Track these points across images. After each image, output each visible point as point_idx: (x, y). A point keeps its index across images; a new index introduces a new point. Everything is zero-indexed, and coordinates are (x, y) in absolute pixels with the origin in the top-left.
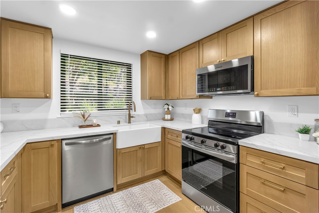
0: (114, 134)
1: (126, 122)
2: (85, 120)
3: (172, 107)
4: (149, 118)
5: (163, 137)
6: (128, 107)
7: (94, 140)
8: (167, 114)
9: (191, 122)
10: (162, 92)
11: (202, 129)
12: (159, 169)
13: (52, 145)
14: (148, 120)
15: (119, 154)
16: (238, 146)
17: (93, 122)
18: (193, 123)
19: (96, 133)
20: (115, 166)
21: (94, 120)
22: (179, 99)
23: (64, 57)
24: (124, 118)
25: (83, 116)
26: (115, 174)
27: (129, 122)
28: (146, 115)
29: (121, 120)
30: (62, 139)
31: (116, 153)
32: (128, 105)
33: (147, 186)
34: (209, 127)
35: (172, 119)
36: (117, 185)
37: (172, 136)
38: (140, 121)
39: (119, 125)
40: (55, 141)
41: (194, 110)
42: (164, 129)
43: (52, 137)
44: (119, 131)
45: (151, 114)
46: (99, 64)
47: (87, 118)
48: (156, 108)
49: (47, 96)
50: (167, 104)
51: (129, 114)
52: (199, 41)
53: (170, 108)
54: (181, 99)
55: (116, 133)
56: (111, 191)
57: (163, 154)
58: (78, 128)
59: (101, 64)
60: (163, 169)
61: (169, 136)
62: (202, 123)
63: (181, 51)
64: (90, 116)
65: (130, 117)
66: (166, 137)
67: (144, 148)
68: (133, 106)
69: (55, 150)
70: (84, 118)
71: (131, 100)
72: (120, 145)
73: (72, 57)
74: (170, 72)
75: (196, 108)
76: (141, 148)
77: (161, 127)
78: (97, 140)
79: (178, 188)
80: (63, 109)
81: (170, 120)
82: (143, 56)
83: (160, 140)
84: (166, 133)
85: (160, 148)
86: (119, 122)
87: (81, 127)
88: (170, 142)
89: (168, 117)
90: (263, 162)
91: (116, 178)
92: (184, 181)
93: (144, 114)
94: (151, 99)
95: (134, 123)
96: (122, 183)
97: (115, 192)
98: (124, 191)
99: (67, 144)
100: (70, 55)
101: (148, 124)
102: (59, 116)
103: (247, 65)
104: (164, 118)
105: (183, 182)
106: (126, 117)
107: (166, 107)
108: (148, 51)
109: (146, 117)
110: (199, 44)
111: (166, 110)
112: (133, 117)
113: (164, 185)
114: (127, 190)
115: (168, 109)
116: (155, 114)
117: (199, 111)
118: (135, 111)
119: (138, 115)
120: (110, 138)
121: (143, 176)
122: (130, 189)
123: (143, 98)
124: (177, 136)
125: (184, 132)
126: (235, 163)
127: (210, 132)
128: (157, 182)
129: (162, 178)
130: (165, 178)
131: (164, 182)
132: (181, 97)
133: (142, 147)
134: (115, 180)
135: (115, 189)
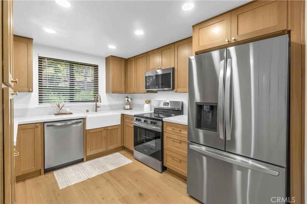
0: (84, 119)
1: (94, 111)
2: (60, 109)
3: (131, 99)
4: (112, 108)
5: (122, 121)
6: (95, 99)
7: (68, 123)
8: (127, 104)
9: (143, 110)
10: (123, 87)
11: (151, 114)
12: (119, 145)
13: (37, 127)
14: (112, 110)
15: (88, 134)
16: (163, 122)
17: (67, 111)
18: (144, 110)
19: (70, 118)
20: (85, 143)
21: (67, 109)
22: (135, 93)
23: (41, 59)
24: (92, 108)
25: (59, 106)
26: (85, 148)
27: (96, 111)
28: (110, 106)
29: (89, 110)
30: (44, 123)
31: (86, 133)
32: (95, 97)
33: (110, 157)
34: (154, 113)
35: (130, 109)
36: (86, 156)
37: (128, 120)
38: (104, 110)
39: (87, 113)
40: (39, 124)
41: (145, 101)
42: (123, 115)
43: (37, 121)
44: (88, 117)
45: (114, 105)
46: (70, 65)
47: (61, 108)
48: (119, 100)
49: (30, 91)
50: (127, 97)
51: (96, 105)
52: (147, 53)
53: (130, 100)
54: (136, 93)
55: (85, 118)
56: (82, 161)
57: (122, 134)
58: (54, 116)
59: (73, 65)
60: (122, 145)
61: (126, 120)
62: (151, 110)
63: (136, 58)
64: (64, 106)
65: (97, 107)
66: (124, 121)
67: (107, 129)
68: (99, 98)
69: (39, 130)
70: (59, 107)
71: (98, 94)
72: (88, 127)
73: (48, 59)
74: (129, 73)
75: (147, 100)
76: (104, 129)
77: (120, 114)
78: (70, 123)
79: (132, 156)
80: (41, 101)
81: (129, 109)
82: (108, 59)
83: (120, 123)
84: (125, 118)
85: (120, 130)
86: (87, 111)
87: (56, 115)
88: (127, 125)
89: (128, 107)
90: (173, 129)
91: (85, 151)
92: (136, 150)
93: (109, 105)
94: (113, 93)
95: (100, 112)
96: (91, 154)
97: (85, 162)
98: (92, 160)
99: (48, 126)
100: (47, 58)
101: (112, 112)
102: (38, 106)
103: (170, 73)
104: (125, 108)
105: (134, 151)
106: (93, 107)
107: (126, 99)
108: (111, 56)
109: (110, 107)
110: (147, 55)
111: (126, 101)
112: (99, 107)
113: (122, 155)
114: (94, 160)
115: (128, 101)
116: (117, 105)
117: (149, 102)
118: (101, 102)
119: (104, 106)
120: (81, 122)
121: (106, 150)
122: (96, 159)
123: (107, 91)
124: (132, 120)
125: (135, 116)
126: (160, 132)
127: (155, 117)
128: (118, 154)
129: (122, 152)
130: (123, 152)
131: (122, 154)
132: (136, 92)
133: (106, 129)
134: (85, 152)
135: (85, 160)
